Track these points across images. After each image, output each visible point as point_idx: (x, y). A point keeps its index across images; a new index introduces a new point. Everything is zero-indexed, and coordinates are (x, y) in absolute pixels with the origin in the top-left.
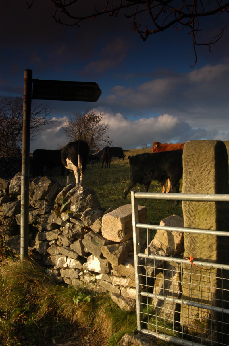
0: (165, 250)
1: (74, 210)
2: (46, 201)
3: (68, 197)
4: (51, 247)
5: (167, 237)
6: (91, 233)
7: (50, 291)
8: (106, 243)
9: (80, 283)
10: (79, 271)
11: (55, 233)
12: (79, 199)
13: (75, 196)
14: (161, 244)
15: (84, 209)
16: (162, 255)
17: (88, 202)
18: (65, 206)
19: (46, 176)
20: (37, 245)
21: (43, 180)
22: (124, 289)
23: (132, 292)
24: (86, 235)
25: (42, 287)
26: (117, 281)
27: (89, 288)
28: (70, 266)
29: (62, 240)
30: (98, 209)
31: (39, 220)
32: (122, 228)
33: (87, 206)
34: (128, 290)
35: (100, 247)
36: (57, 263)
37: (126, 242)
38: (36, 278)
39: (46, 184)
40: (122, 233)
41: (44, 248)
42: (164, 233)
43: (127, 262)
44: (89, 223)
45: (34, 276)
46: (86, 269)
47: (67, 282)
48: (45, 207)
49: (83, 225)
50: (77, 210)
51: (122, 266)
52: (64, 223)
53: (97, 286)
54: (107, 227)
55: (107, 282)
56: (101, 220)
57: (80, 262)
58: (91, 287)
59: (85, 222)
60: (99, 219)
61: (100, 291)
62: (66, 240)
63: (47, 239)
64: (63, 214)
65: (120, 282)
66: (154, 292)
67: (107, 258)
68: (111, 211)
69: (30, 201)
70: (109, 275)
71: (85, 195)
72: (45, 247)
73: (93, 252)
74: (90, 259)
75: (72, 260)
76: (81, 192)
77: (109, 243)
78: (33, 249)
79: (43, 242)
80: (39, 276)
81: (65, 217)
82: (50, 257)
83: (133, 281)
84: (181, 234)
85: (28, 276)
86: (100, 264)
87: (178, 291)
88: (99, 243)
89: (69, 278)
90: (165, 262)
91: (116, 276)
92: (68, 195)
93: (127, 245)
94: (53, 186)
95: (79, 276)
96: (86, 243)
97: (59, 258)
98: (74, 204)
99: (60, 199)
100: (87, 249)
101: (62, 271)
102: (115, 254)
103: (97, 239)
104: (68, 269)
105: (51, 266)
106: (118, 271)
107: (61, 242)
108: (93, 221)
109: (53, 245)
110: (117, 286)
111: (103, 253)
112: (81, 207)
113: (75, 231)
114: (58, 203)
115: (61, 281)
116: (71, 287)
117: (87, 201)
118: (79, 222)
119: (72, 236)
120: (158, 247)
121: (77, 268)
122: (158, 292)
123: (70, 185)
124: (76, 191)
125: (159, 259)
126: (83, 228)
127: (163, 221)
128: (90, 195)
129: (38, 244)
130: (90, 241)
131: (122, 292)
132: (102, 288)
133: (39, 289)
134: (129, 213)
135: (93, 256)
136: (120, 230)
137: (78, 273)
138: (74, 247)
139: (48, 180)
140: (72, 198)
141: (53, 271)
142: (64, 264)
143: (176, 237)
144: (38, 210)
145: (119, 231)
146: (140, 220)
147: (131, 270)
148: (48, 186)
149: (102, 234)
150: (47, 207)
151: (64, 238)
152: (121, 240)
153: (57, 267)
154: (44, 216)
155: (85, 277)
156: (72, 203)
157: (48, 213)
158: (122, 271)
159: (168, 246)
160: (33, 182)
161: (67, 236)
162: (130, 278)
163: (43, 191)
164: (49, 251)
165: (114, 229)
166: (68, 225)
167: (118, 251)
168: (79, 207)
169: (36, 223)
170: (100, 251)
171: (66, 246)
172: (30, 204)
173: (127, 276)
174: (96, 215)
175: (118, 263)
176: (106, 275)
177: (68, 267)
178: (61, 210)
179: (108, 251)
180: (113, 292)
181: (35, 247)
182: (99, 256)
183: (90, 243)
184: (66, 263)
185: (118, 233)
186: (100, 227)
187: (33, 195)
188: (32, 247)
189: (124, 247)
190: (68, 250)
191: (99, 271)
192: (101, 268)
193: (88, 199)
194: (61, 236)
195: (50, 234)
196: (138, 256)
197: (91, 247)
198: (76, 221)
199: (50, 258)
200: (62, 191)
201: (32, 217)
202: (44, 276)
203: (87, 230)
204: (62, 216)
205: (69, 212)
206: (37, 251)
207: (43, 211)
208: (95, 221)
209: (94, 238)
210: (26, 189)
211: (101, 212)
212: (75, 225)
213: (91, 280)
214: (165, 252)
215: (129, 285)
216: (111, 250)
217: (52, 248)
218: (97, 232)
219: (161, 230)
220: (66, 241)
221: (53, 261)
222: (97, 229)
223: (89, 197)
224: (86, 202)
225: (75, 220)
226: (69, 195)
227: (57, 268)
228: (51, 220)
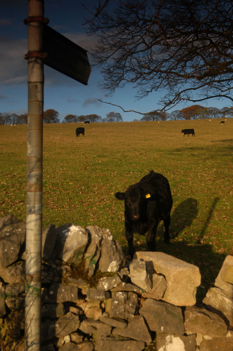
1: (114, 269)
12: (115, 249)
29: (96, 329)
50: (118, 268)
63: (57, 336)
64: (105, 278)
76: (111, 238)
81: (110, 284)
88: (175, 314)
98: (112, 259)
100: (162, 328)
135: (171, 336)
163: (18, 245)
165: (189, 287)
166: (121, 295)
168: (119, 263)
178: (92, 272)
186: (166, 288)
204: (100, 283)
209: (167, 307)
228: (63, 295)
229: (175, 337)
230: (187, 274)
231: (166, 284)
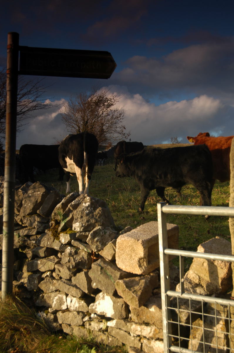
0: (205, 287)
1: (78, 229)
2: (38, 217)
3: (70, 211)
4: (45, 280)
5: (207, 269)
6: (101, 262)
7: (43, 343)
8: (122, 275)
9: (85, 332)
10: (84, 315)
11: (51, 261)
12: (85, 213)
13: (79, 209)
14: (200, 278)
15: (92, 228)
16: (201, 293)
17: (97, 218)
18: (65, 223)
19: (38, 182)
20: (25, 278)
21: (34, 188)
22: (146, 341)
23: (159, 346)
24: (94, 264)
25: (31, 337)
26: (137, 330)
27: (98, 339)
28: (71, 308)
29: (60, 272)
30: (111, 228)
31: (29, 243)
32: (144, 255)
33: (96, 224)
34: (152, 342)
35: (113, 281)
36: (53, 303)
37: (149, 274)
38: (22, 325)
39: (39, 193)
40: (144, 261)
41: (34, 283)
42: (203, 263)
43: (151, 303)
44: (98, 248)
45: (20, 322)
46: (94, 313)
47: (66, 330)
48: (37, 225)
49: (90, 250)
50: (82, 229)
51: (144, 308)
52: (63, 247)
53: (109, 336)
54: (124, 254)
55: (122, 331)
56: (114, 243)
57: (85, 302)
58: (100, 338)
59: (92, 246)
60: (112, 242)
61: (113, 344)
62: (66, 271)
63: (39, 270)
64: (62, 234)
65: (141, 331)
66: (190, 347)
67: (123, 297)
68: (129, 231)
69: (16, 217)
70: (126, 321)
71: (92, 209)
72: (36, 280)
73: (104, 289)
74: (100, 298)
75: (74, 299)
76: (87, 204)
77: (126, 275)
78: (20, 284)
79: (33, 274)
80: (27, 323)
81: (65, 239)
82: (44, 294)
83: (160, 330)
84: (228, 265)
85: (12, 322)
86: (113, 305)
87: (224, 346)
88: (111, 276)
89: (70, 325)
90: (206, 304)
91: (136, 323)
92: (69, 208)
93: (151, 278)
94: (48, 196)
95: (84, 322)
96: (94, 275)
97: (56, 296)
98: (78, 221)
99: (58, 214)
100: (95, 284)
101: (60, 315)
102: (135, 292)
103: (109, 270)
104: (68, 312)
105: (45, 307)
106: (138, 316)
107: (59, 273)
108: (104, 244)
109: (48, 278)
110: (137, 337)
111: (117, 290)
112: (87, 225)
113: (78, 258)
114: (55, 219)
115: (59, 329)
116: (72, 338)
117: (95, 216)
118: (84, 246)
119: (74, 266)
120: (195, 282)
121: (80, 310)
122: (196, 347)
123: (72, 195)
124: (80, 203)
125: (197, 300)
126: (90, 254)
127: (201, 245)
128: (100, 208)
129: (27, 277)
130: (100, 273)
131: (144, 346)
132: (116, 339)
133: (27, 341)
134: (154, 234)
135: (104, 293)
136: (142, 258)
137: (83, 318)
138: (77, 281)
139: (41, 187)
140: (75, 212)
141: (47, 315)
142: (63, 304)
143: (221, 268)
144: (27, 228)
145: (140, 259)
146: (169, 245)
147: (157, 315)
148: (41, 195)
149: (117, 262)
150: (40, 225)
151: (63, 268)
152: (142, 271)
153: (52, 309)
154: (35, 237)
155: (92, 323)
156: (74, 219)
157: (41, 233)
158: (144, 315)
159: (209, 281)
160: (20, 190)
161: (68, 266)
162: (155, 326)
163: (34, 203)
164: (43, 286)
165: (133, 256)
166: (68, 249)
167: (138, 286)
168: (84, 225)
169: (24, 246)
170: (113, 286)
171: (66, 280)
172: (16, 220)
173: (151, 322)
174: (108, 236)
175: (139, 303)
176: (121, 321)
177: (68, 310)
178: (60, 228)
179: (125, 286)
180: (132, 345)
181: (22, 281)
182: (112, 294)
183: (99, 275)
184: (65, 304)
185: (139, 261)
186: (114, 252)
187: (20, 209)
188: (17, 280)
189: (148, 282)
190: (68, 284)
191: (112, 316)
192: (114, 311)
193: (97, 215)
194: (59, 266)
195: (44, 262)
196: (167, 295)
197: (100, 282)
198: (80, 245)
199: (43, 297)
200: (61, 203)
201: (19, 239)
202: (34, 323)
203: (94, 257)
204: (60, 237)
205: (70, 232)
206: (25, 287)
207: (34, 231)
208: (106, 245)
209: (104, 268)
210: (10, 200)
211: (115, 231)
212: (79, 250)
213: (101, 327)
214: (205, 289)
215: (154, 336)
216: (129, 286)
217: (46, 283)
218: (109, 260)
219: (199, 259)
220: (66, 273)
221: (47, 300)
222: (110, 256)
223: (98, 210)
224: (95, 219)
225: (78, 243)
226: (71, 208)
227: (52, 311)
228: (45, 242)
229: (107, 295)
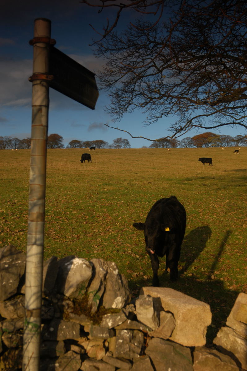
3: (101, 283)
12: (120, 284)
21: (11, 254)
50: (123, 304)
64: (109, 314)
76: (117, 272)
81: (114, 321)
98: (118, 294)
130: (173, 354)
139: (20, 253)
163: (17, 278)
166: (126, 334)
168: (125, 298)
170: (190, 366)
178: (95, 309)
186: (175, 326)
195: (64, 363)
197: (176, 364)
209: (175, 347)
222: (169, 332)
226: (102, 279)
228: (65, 333)
230: (197, 312)
231: (175, 322)
